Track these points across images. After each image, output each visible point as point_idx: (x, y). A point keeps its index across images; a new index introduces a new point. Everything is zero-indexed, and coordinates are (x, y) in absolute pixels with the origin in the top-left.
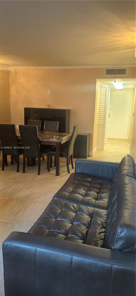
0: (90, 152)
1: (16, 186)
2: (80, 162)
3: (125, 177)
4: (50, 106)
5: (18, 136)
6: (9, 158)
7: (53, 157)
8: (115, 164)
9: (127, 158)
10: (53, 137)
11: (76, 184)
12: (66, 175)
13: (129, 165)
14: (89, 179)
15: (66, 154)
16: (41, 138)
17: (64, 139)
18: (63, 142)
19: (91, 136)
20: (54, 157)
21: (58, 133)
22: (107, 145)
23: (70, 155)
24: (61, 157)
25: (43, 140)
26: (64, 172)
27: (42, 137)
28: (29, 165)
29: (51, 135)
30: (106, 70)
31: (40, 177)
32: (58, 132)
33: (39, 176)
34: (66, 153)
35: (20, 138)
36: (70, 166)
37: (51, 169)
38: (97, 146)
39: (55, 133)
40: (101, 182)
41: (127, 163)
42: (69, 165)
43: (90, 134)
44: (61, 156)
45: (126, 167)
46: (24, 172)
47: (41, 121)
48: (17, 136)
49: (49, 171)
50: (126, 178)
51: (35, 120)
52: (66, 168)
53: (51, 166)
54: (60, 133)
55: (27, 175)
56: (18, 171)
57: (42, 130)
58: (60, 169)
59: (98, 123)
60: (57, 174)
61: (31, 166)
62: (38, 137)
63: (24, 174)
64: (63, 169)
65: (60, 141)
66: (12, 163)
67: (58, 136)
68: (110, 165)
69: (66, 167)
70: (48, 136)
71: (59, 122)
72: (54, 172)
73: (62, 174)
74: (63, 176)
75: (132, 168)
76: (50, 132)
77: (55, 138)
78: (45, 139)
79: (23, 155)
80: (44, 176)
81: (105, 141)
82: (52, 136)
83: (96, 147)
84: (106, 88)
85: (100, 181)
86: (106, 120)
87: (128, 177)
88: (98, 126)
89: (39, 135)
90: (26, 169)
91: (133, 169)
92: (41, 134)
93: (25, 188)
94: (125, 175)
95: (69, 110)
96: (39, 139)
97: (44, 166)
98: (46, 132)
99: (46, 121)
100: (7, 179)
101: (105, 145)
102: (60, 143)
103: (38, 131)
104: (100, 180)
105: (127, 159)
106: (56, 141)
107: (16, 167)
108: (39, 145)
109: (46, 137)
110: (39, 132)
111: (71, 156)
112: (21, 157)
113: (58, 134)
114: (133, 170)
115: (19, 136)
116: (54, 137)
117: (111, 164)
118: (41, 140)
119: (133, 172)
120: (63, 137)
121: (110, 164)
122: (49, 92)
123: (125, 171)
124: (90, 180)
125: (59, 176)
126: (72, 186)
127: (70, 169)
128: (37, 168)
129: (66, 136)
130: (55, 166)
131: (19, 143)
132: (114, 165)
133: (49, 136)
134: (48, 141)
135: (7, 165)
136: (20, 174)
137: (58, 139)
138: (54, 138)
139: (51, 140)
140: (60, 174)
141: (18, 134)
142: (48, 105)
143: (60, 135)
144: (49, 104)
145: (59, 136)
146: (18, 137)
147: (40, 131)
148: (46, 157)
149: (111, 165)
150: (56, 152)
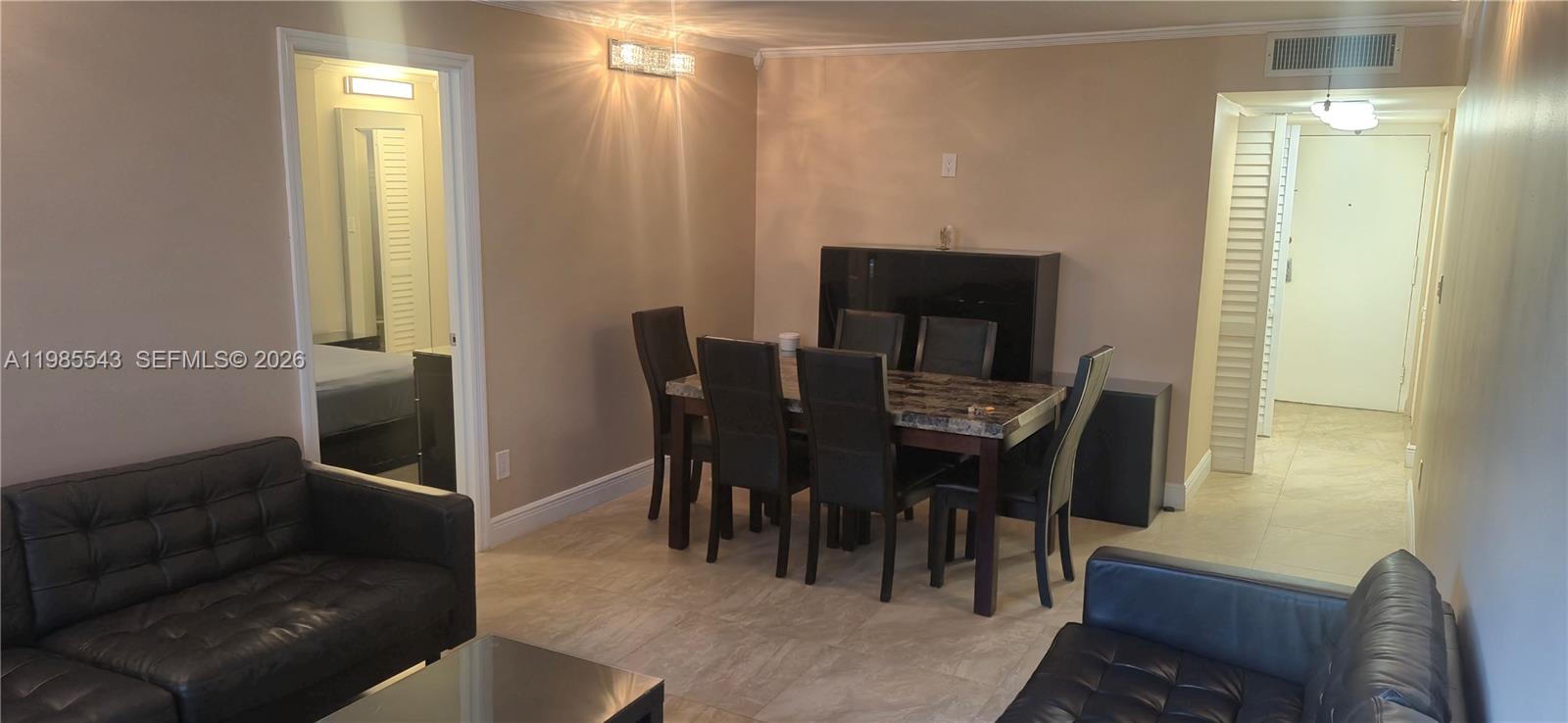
0: (1166, 484)
1: (775, 655)
2: (1117, 568)
3: (1381, 710)
4: (952, 237)
5: (787, 399)
6: (741, 501)
7: (962, 515)
8: (1323, 600)
9: (1393, 578)
10: (967, 412)
11: (1092, 693)
12: (1033, 612)
13: (1404, 627)
14: (1165, 671)
15: (1031, 499)
16: (904, 416)
17: (1026, 423)
18: (1017, 437)
19: (1175, 396)
20: (966, 512)
21: (990, 382)
22: (1270, 439)
23: (1055, 509)
24: (1003, 518)
25: (911, 424)
26: (1018, 596)
27: (908, 408)
28: (834, 542)
29: (951, 395)
30: (1276, 42)
31: (890, 613)
32: (992, 379)
33: (887, 606)
34: (1036, 494)
35: (797, 409)
36: (1054, 562)
37: (948, 569)
38: (1212, 447)
39: (974, 380)
40: (1236, 693)
41: (1393, 612)
42: (1049, 554)
43: (1171, 386)
44: (1008, 511)
45: (1388, 640)
46: (810, 579)
47: (901, 318)
48: (785, 396)
49: (936, 582)
50: (1385, 713)
51: (873, 314)
52: (1028, 575)
53: (950, 557)
54: (1001, 387)
55: (825, 595)
56: (782, 572)
57: (906, 362)
58: (999, 572)
59: (1221, 323)
60: (984, 605)
61: (845, 549)
62: (888, 407)
63: (809, 587)
64: (1016, 579)
65: (1000, 436)
66: (755, 525)
67: (994, 404)
68: (1291, 601)
69: (1033, 565)
70: (937, 402)
71: (995, 324)
72: (963, 589)
73: (1008, 608)
74: (1012, 619)
75: (1422, 650)
76: (945, 378)
77: (975, 419)
78: (923, 422)
79: (809, 489)
80: (913, 609)
81: (1260, 419)
82: (957, 405)
83: (1206, 458)
84: (1273, 133)
85: (1227, 689)
86: (1271, 300)
87: (1397, 709)
88: (1221, 337)
89: (890, 392)
90: (821, 560)
91: (1428, 653)
92: (902, 387)
93: (815, 668)
94: (1381, 691)
95: (1055, 259)
96: (893, 417)
97: (911, 553)
98: (926, 376)
99: (930, 318)
100: (734, 611)
101: (1259, 444)
102: (1002, 442)
103: (888, 369)
104: (1231, 681)
105: (1393, 583)
106: (982, 435)
107: (775, 550)
108: (893, 447)
109: (929, 411)
110: (892, 372)
111: (1062, 512)
112: (802, 497)
113: (991, 391)
114: (1429, 662)
115: (796, 401)
116: (970, 409)
117: (1299, 596)
118: (900, 423)
119: (1428, 674)
120: (1021, 412)
121: (1292, 594)
122: (948, 164)
123: (1382, 665)
124: (1173, 672)
125: (992, 619)
126: (1067, 702)
127: (1051, 578)
128: (878, 559)
129: (1034, 401)
130: (969, 556)
131: (793, 430)
132: (1316, 599)
133: (946, 404)
134: (941, 428)
135: (729, 536)
136: (790, 586)
137: (990, 421)
138: (971, 416)
139: (954, 426)
140: (998, 605)
141: (791, 388)
142: (944, 235)
143: (1001, 401)
144: (949, 227)
145: (997, 401)
146: (788, 402)
147: (898, 368)
148: (922, 507)
149: (1296, 600)
150: (977, 486)
